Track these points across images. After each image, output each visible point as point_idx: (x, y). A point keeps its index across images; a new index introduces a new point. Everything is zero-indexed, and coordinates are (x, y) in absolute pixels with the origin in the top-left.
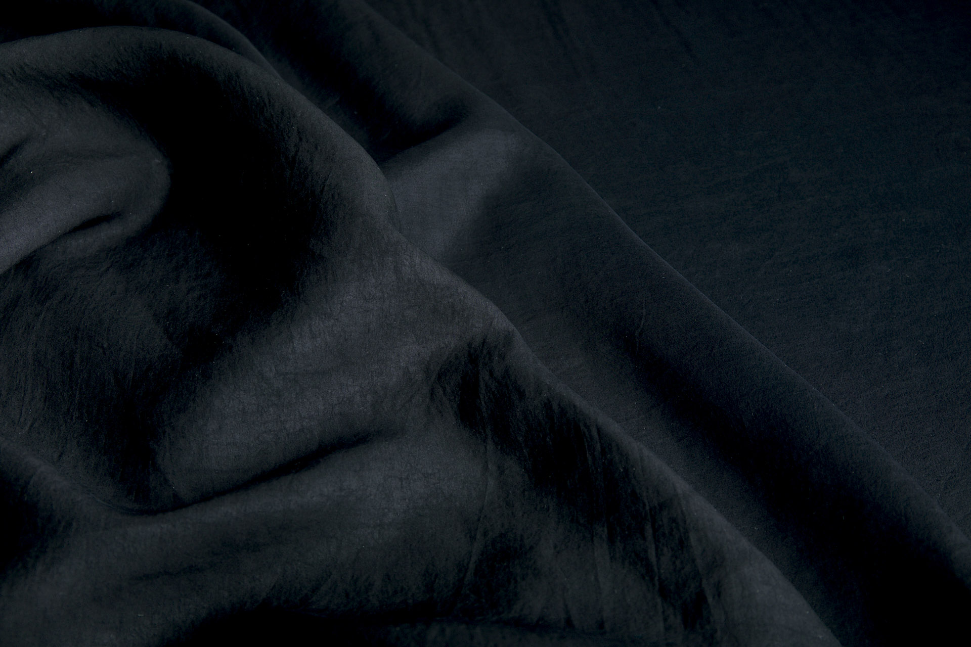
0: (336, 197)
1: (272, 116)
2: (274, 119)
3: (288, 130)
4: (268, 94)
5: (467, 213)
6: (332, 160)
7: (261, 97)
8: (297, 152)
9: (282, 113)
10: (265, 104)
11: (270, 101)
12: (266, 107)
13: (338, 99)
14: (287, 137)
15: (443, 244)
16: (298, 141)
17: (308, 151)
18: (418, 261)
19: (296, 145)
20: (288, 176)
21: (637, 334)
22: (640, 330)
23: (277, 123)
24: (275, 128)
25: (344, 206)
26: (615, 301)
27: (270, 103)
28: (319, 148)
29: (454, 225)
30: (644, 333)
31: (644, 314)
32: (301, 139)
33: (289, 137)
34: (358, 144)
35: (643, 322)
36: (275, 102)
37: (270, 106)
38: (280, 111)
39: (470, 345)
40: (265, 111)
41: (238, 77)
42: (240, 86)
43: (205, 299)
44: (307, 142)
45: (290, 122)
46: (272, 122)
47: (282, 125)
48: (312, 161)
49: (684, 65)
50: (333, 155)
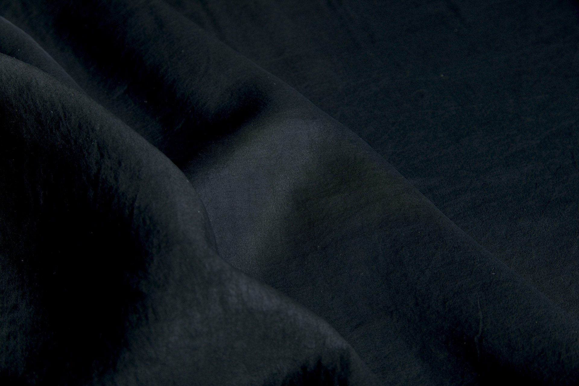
0: (148, 222)
1: (69, 131)
2: (72, 134)
3: (87, 146)
4: (63, 107)
5: (276, 211)
6: (138, 177)
7: (56, 110)
8: (99, 170)
9: (80, 127)
10: (60, 118)
11: (65, 115)
12: (62, 121)
13: (126, 88)
14: (87, 154)
15: (255, 247)
16: (99, 157)
17: (111, 169)
18: (244, 288)
19: (97, 163)
20: (91, 197)
21: (476, 339)
22: (478, 336)
23: (74, 138)
24: (73, 144)
25: (158, 232)
26: (447, 303)
27: (65, 117)
28: (123, 164)
29: (264, 225)
30: (484, 340)
31: (481, 318)
32: (102, 156)
33: (89, 154)
34: (163, 156)
35: (481, 325)
36: (71, 116)
37: (65, 120)
38: (77, 125)
39: (304, 368)
40: (61, 126)
41: (29, 90)
42: (32, 99)
43: (15, 338)
44: (109, 158)
45: (89, 138)
46: (70, 138)
47: (80, 141)
48: (116, 179)
49: (456, 30)
50: (139, 171)
